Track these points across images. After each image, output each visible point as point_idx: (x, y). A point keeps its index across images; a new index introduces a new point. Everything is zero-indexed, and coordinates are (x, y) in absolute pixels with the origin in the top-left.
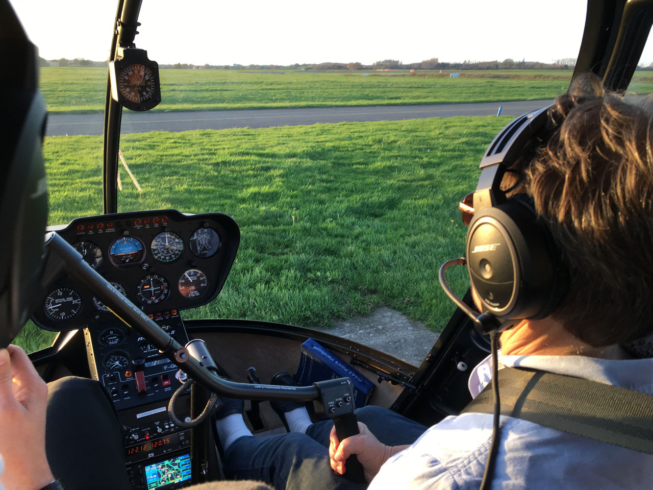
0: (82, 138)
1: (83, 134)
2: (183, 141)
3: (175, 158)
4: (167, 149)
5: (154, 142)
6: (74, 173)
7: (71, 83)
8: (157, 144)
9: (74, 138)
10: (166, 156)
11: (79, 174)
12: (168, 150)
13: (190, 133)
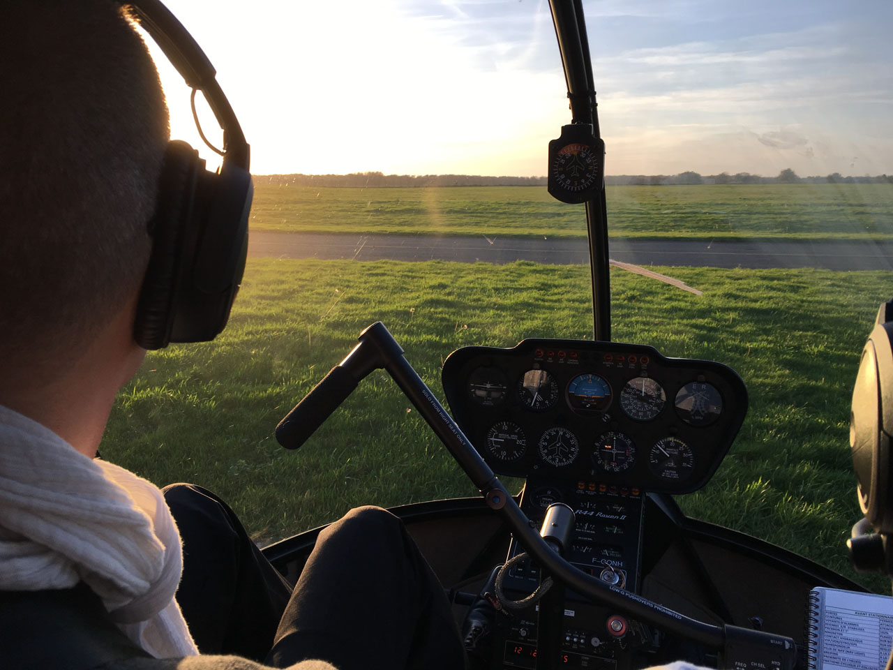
0: (707, 270)
1: (710, 266)
2: (847, 284)
3: (822, 307)
4: (816, 293)
5: (800, 283)
6: (676, 311)
7: (721, 204)
8: (805, 285)
9: (698, 270)
10: (810, 302)
11: (682, 314)
12: (817, 295)
13: (863, 274)
